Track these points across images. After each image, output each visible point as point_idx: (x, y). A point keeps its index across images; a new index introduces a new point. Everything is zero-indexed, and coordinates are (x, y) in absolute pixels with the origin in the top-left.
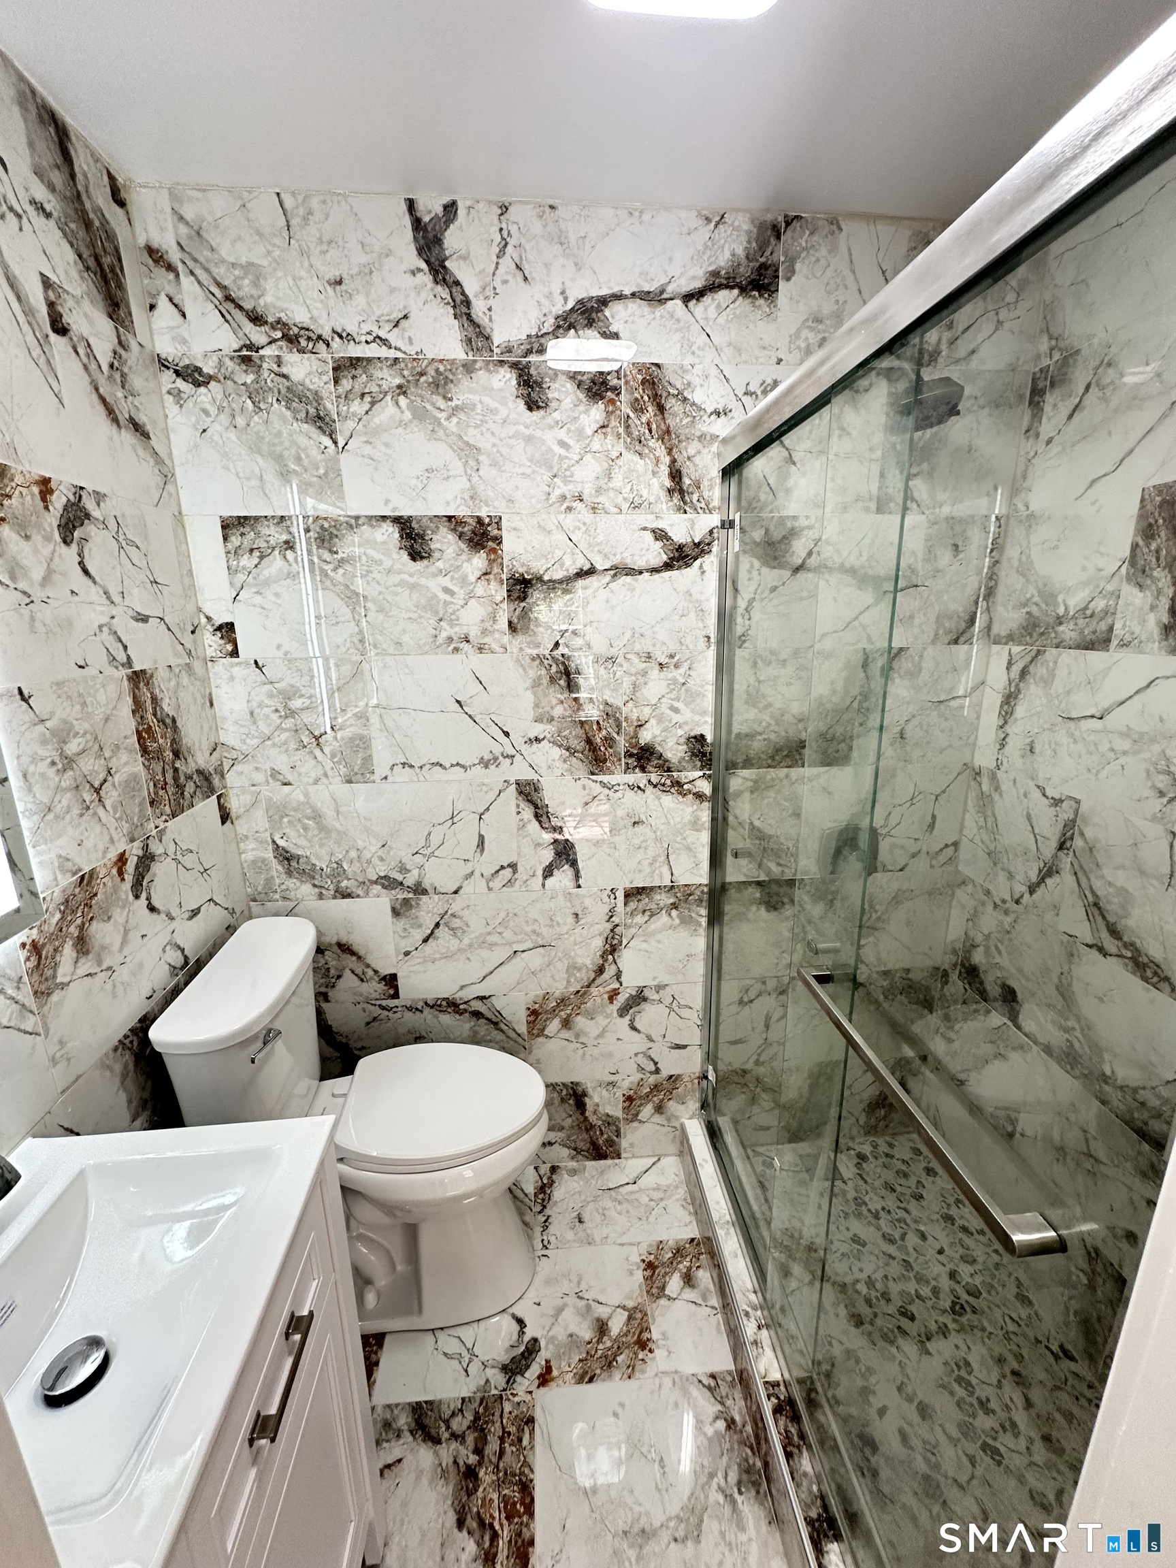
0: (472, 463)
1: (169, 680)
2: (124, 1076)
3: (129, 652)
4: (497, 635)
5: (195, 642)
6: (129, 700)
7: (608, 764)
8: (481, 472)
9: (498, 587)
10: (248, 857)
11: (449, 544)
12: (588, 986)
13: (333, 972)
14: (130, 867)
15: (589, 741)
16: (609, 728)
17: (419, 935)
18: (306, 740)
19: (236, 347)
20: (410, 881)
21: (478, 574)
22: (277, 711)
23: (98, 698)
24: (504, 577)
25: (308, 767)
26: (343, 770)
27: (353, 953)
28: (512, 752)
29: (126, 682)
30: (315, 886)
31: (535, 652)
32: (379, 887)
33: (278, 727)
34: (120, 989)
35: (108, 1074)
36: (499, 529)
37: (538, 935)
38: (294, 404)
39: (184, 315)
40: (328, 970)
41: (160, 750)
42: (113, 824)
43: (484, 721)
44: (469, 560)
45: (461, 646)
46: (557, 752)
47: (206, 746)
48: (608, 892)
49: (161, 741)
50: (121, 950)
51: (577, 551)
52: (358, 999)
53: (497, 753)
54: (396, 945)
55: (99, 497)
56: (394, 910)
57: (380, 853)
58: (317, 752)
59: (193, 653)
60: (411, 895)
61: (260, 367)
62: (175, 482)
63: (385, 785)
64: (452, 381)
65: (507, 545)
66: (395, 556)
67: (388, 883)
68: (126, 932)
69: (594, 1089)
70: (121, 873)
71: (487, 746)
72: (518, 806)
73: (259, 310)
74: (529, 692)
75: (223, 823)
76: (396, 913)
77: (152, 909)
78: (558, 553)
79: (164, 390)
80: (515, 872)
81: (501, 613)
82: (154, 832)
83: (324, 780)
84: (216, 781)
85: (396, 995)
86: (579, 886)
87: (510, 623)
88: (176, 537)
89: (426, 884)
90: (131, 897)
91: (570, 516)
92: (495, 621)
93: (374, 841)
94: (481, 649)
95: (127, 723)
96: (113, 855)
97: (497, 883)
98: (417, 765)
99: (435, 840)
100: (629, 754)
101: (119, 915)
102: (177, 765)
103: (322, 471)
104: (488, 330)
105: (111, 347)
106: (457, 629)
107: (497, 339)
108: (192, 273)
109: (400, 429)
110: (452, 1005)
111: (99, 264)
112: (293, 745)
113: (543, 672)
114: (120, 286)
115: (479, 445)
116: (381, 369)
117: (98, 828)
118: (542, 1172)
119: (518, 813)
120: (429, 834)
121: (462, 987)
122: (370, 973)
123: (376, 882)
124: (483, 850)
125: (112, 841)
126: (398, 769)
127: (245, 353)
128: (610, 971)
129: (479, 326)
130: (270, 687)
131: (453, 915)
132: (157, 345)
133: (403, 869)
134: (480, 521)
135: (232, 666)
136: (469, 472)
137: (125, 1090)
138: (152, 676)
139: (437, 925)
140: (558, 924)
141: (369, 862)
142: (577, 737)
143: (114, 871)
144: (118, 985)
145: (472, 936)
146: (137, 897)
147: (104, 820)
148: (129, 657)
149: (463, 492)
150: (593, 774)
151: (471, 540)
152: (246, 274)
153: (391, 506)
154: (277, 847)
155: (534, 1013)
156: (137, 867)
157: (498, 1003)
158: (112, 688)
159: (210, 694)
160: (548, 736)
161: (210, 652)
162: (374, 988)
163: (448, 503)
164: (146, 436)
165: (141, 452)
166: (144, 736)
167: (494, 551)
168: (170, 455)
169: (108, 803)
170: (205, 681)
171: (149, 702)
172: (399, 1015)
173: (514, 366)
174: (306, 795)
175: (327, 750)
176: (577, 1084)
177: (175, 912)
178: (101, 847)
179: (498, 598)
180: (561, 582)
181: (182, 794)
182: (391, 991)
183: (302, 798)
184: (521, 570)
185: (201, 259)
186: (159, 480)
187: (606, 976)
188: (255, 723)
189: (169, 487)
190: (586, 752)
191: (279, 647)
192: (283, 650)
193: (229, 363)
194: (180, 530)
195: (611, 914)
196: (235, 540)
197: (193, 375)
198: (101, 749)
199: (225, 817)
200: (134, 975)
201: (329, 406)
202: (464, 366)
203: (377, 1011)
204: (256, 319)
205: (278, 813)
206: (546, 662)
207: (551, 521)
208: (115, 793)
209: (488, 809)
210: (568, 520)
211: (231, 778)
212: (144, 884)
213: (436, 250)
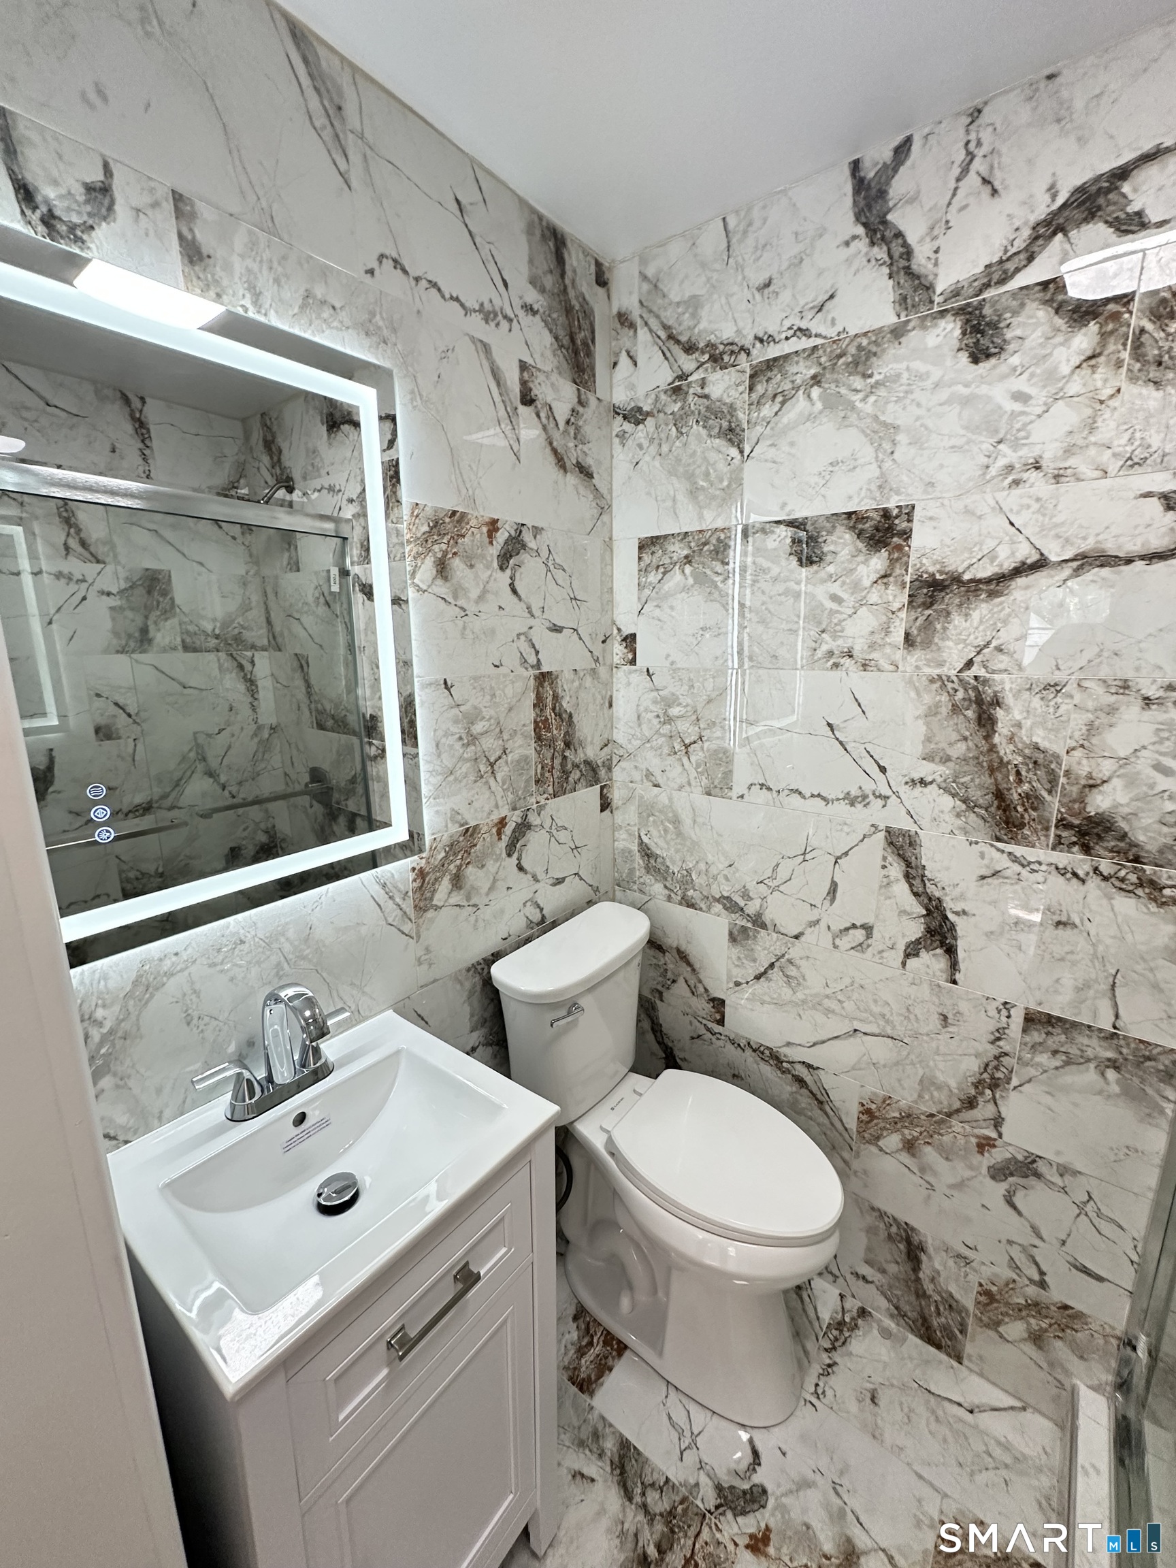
0: (887, 446)
1: (573, 681)
2: (471, 994)
3: (540, 656)
4: (888, 650)
5: (604, 651)
6: (533, 696)
7: (1026, 831)
8: (896, 456)
9: (898, 592)
10: (619, 845)
11: (845, 545)
12: (949, 1115)
13: (669, 975)
14: (508, 830)
15: (999, 795)
16: (1034, 782)
17: (751, 971)
18: (677, 747)
19: (670, 380)
20: (751, 909)
21: (874, 577)
22: (658, 716)
23: (507, 691)
24: (908, 579)
25: (675, 772)
26: (705, 782)
27: (689, 964)
28: (886, 791)
29: (532, 681)
30: (666, 887)
31: (936, 672)
32: (721, 906)
33: (657, 732)
34: (481, 924)
35: (458, 987)
36: (910, 521)
37: (887, 1021)
38: (711, 422)
39: (636, 365)
40: (666, 970)
41: (553, 739)
42: (499, 793)
43: (857, 750)
44: (865, 562)
45: (842, 661)
46: (948, 802)
47: (598, 743)
48: (998, 1004)
49: (555, 732)
50: (487, 894)
51: (1021, 538)
52: (688, 1010)
53: (868, 791)
54: (729, 971)
55: (537, 531)
56: (731, 934)
57: (725, 872)
58: (685, 760)
59: (601, 659)
60: (749, 925)
61: (687, 393)
62: (611, 513)
63: (740, 803)
64: (875, 354)
65: (916, 541)
66: (783, 563)
67: (730, 905)
68: (495, 881)
69: (937, 1250)
70: (499, 833)
71: (855, 782)
72: (885, 859)
73: (693, 339)
74: (921, 722)
75: (602, 811)
76: (733, 938)
77: (521, 868)
78: (990, 544)
79: (614, 433)
80: (869, 935)
81: (897, 623)
82: (535, 806)
83: (687, 788)
84: (602, 773)
85: (721, 1022)
86: (954, 982)
87: (907, 635)
88: (603, 559)
89: (767, 918)
90: (504, 855)
91: (1016, 492)
92: (888, 633)
93: (722, 859)
94: (865, 666)
95: (528, 714)
96: (496, 817)
97: (845, 942)
98: (775, 789)
99: (783, 874)
100: (1062, 824)
101: (491, 866)
102: (567, 754)
103: (725, 483)
104: (931, 277)
105: (570, 406)
106: (840, 642)
107: (942, 285)
108: (646, 324)
109: (808, 424)
110: (775, 1059)
111: (573, 340)
112: (666, 750)
113: (944, 698)
114: (589, 354)
115: (898, 422)
116: (797, 363)
117: (488, 793)
118: (847, 1306)
119: (884, 867)
120: (777, 865)
121: (789, 1044)
122: (701, 989)
123: (718, 900)
124: (833, 900)
125: (497, 806)
126: (756, 789)
127: (677, 384)
128: (985, 1110)
129: (918, 277)
130: (655, 694)
131: (790, 961)
132: (614, 396)
133: (746, 895)
134: (886, 514)
135: (630, 673)
136: (880, 455)
137: (471, 1005)
138: (557, 677)
139: (772, 965)
140: (917, 1019)
141: (715, 878)
142: (981, 787)
143: (494, 830)
144: (480, 921)
145: (807, 992)
146: (509, 855)
147: (493, 789)
148: (539, 660)
149: (870, 481)
150: (998, 839)
151: (871, 538)
152: (687, 309)
153: (788, 509)
154: (641, 843)
155: (868, 1114)
156: (514, 831)
157: (828, 1081)
158: (519, 686)
159: (611, 697)
160: (939, 780)
161: (616, 660)
162: (702, 1007)
163: (850, 497)
164: (589, 475)
165: (582, 490)
166: (540, 727)
167: (899, 548)
168: (610, 491)
169: (499, 776)
170: (608, 684)
171: (550, 698)
172: (721, 1043)
173: (961, 311)
174: (670, 799)
175: (693, 759)
176: (913, 1229)
177: (541, 876)
178: (487, 809)
179: (896, 606)
180: (988, 581)
181: (567, 779)
182: (718, 1017)
183: (667, 802)
184: (931, 569)
185: (655, 309)
186: (596, 512)
187: (976, 1114)
188: (640, 725)
189: (605, 518)
190: (993, 809)
191: (668, 656)
192: (671, 659)
193: (663, 397)
194: (608, 553)
195: (999, 1035)
196: (647, 558)
197: (635, 416)
198: (501, 732)
199: (605, 805)
200: (495, 917)
201: (740, 415)
202: (892, 332)
203: (703, 1031)
204: (689, 348)
205: (647, 811)
206: (950, 685)
207: (983, 502)
208: (506, 769)
209: (846, 854)
210: (1012, 498)
211: (617, 774)
212: (518, 846)
213: (877, 208)
